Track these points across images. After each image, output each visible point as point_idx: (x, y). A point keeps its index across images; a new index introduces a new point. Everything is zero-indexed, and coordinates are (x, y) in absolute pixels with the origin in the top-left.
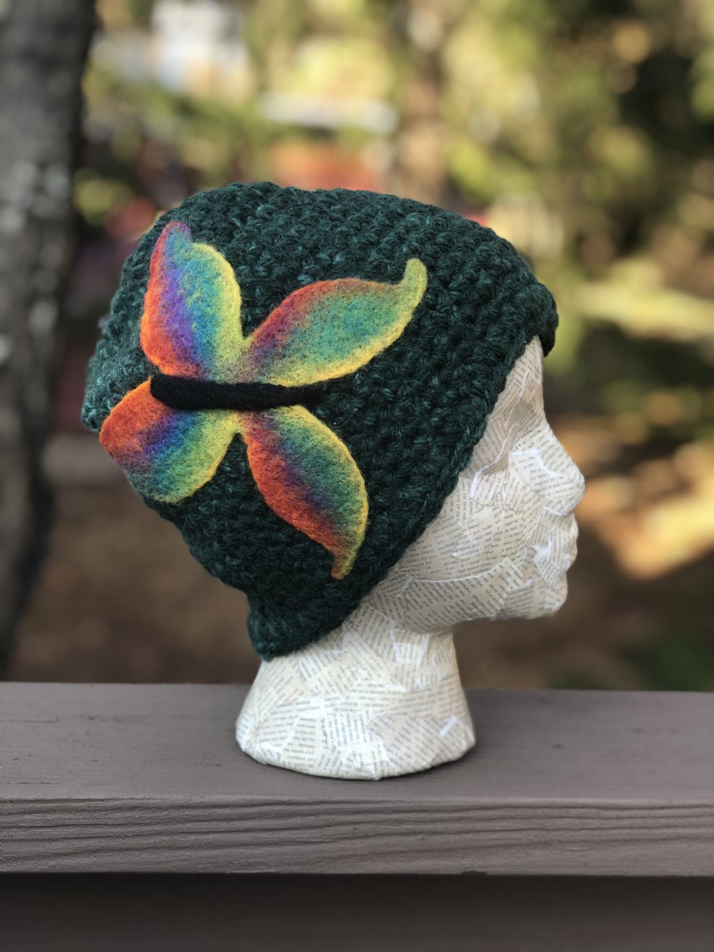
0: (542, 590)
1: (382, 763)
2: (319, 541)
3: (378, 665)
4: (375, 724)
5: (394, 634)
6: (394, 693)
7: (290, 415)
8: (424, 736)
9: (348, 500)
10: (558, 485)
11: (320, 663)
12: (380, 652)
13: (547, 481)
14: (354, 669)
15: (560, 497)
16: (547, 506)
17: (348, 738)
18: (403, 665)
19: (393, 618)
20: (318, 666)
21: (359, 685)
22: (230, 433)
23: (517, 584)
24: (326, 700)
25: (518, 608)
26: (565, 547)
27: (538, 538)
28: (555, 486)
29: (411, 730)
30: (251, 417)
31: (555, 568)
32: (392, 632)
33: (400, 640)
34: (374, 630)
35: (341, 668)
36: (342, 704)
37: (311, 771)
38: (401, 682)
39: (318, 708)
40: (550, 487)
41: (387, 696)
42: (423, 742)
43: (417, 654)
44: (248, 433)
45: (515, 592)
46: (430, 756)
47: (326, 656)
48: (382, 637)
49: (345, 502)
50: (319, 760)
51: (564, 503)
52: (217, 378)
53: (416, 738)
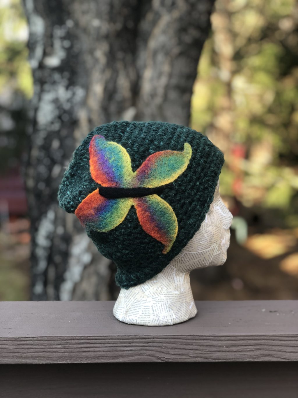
0: (222, 254)
1: (173, 319)
2: (160, 241)
3: (170, 285)
4: (171, 306)
5: (175, 274)
6: (175, 294)
7: (152, 198)
8: (185, 309)
9: (171, 226)
10: (226, 218)
11: (149, 286)
12: (170, 280)
13: (223, 217)
14: (162, 287)
16: (224, 225)
17: (162, 311)
18: (178, 284)
19: (176, 268)
20: (149, 287)
21: (164, 292)
22: (130, 205)
23: (217, 253)
24: (153, 299)
25: (216, 261)
26: (228, 239)
27: (222, 236)
29: (181, 307)
30: (138, 199)
31: (225, 247)
32: (174, 273)
33: (176, 275)
34: (168, 272)
35: (157, 287)
36: (158, 299)
37: (149, 324)
38: (177, 290)
39: (149, 302)
40: (224, 219)
42: (185, 311)
43: (181, 280)
44: (137, 205)
45: (216, 256)
46: (188, 316)
47: (151, 283)
48: (171, 275)
49: (170, 226)
50: (152, 320)
51: (228, 224)
52: (125, 187)
53: (183, 310)
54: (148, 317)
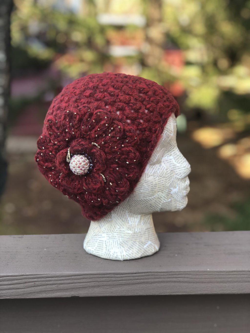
0: (175, 202)
5: (128, 215)
10: (180, 168)
11: (105, 223)
14: (115, 225)
15: (181, 172)
16: (176, 175)
17: (113, 247)
24: (107, 235)
25: (167, 208)
26: (183, 188)
27: (172, 185)
28: (179, 169)
31: (180, 195)
34: (121, 213)
35: (111, 225)
36: (111, 236)
39: (104, 237)
40: (177, 169)
41: (126, 234)
43: (136, 221)
47: (107, 221)
53: (135, 248)
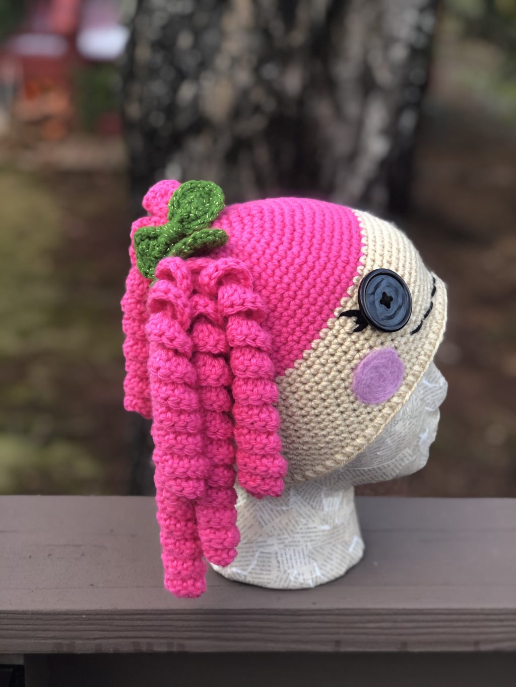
1: (316, 577)
4: (312, 553)
5: (324, 494)
8: (340, 555)
14: (297, 519)
15: (434, 399)
18: (328, 512)
20: (272, 518)
23: (409, 460)
24: (278, 540)
27: (422, 428)
28: (431, 393)
29: (333, 553)
33: (327, 497)
34: (312, 493)
35: (288, 518)
36: (289, 542)
38: (327, 523)
39: (273, 545)
41: (319, 533)
42: (340, 559)
43: (336, 504)
46: (344, 567)
47: (278, 511)
50: (275, 579)
53: (336, 557)
54: (268, 573)
